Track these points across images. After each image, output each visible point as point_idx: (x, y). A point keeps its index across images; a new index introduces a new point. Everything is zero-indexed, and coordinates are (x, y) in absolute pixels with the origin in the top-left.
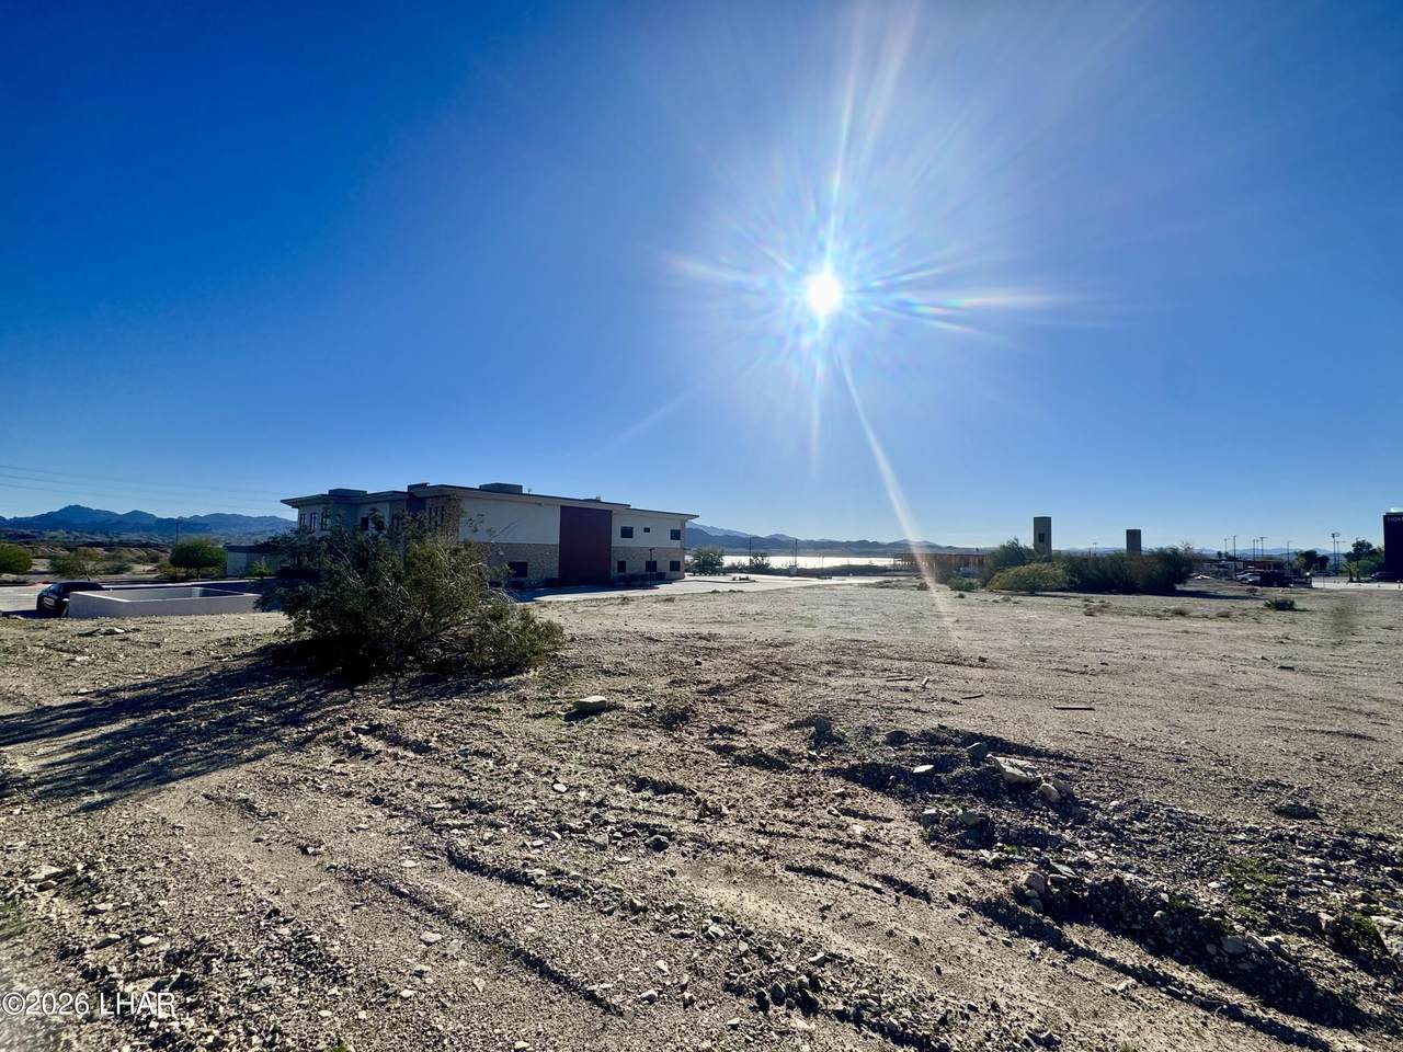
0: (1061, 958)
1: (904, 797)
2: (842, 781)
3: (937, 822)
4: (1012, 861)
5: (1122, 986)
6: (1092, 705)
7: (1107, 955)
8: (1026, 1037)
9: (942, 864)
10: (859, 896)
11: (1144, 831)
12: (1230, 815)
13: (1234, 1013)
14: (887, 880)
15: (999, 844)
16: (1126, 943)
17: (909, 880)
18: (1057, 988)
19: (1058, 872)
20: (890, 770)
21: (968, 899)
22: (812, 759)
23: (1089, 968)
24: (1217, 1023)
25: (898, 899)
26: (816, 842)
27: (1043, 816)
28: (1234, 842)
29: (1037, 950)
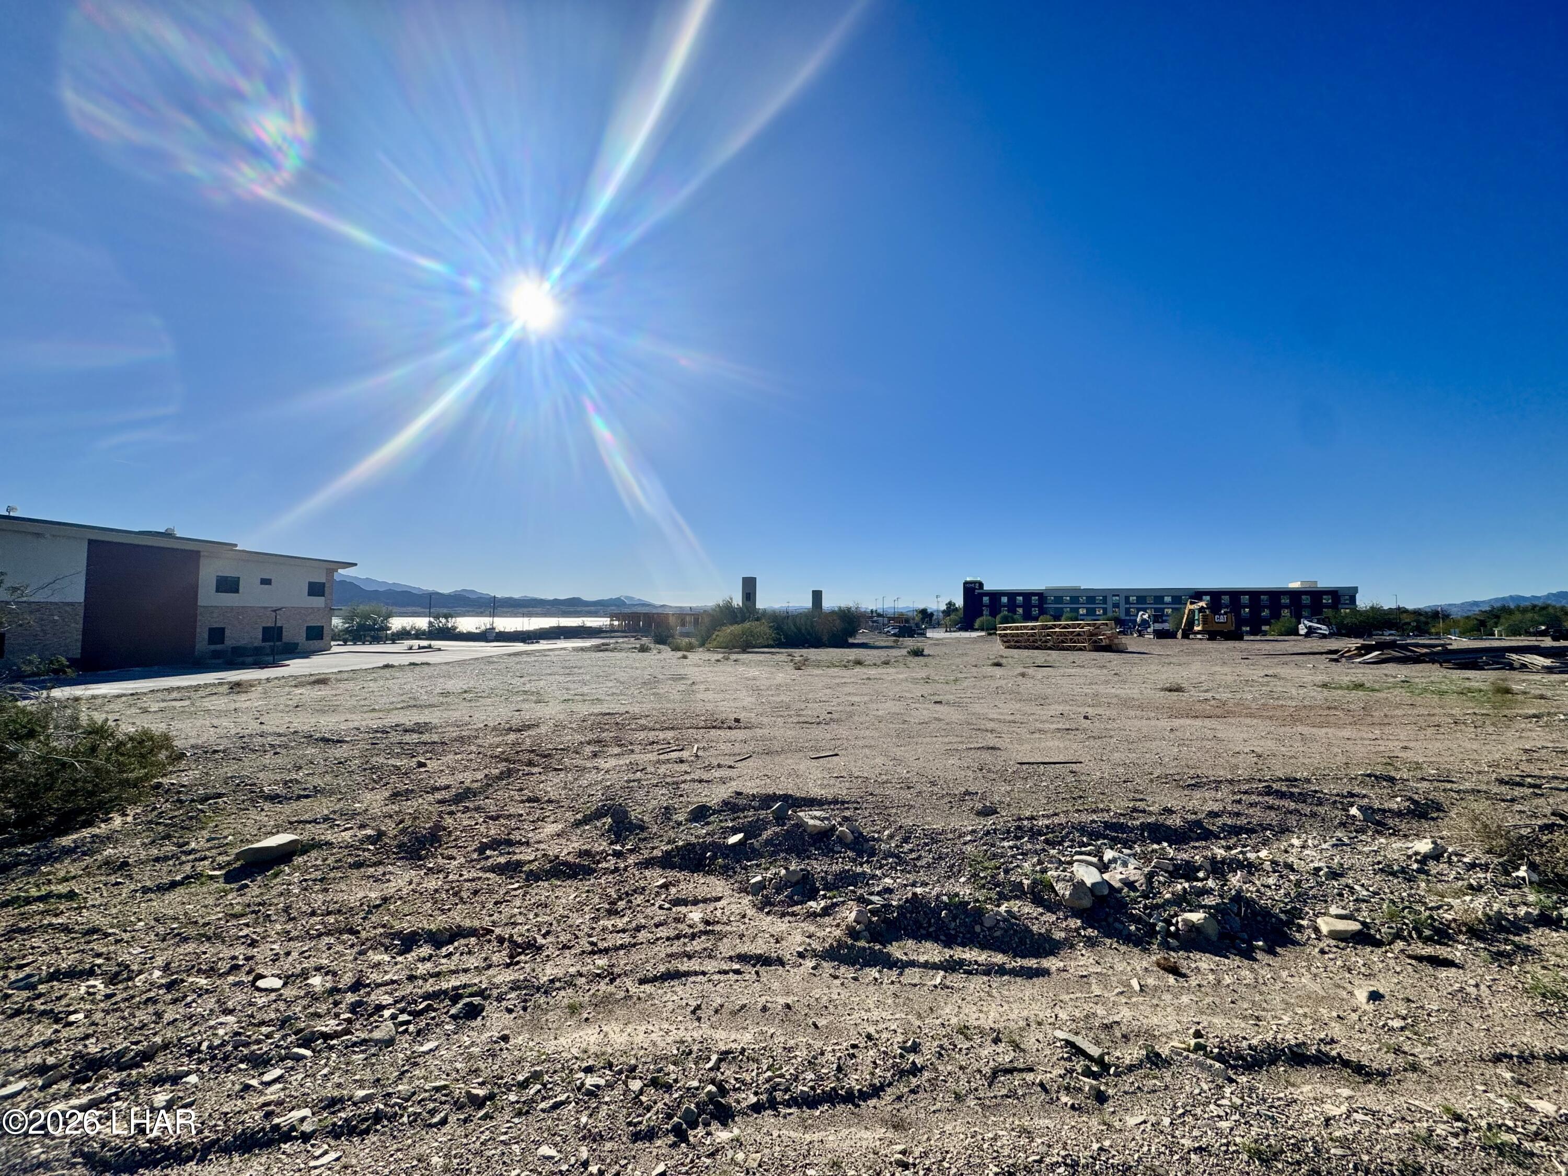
0: (895, 972)
1: (725, 872)
2: (659, 871)
3: (765, 888)
4: (835, 905)
5: (938, 981)
6: (836, 751)
7: (922, 959)
8: (899, 1051)
9: (781, 926)
10: (722, 984)
11: (912, 851)
12: (955, 823)
13: (1002, 971)
14: (743, 958)
15: (822, 893)
16: (928, 945)
17: (759, 952)
18: (901, 1000)
19: (872, 903)
20: (705, 847)
21: (814, 950)
22: (618, 854)
23: (913, 976)
24: (996, 981)
25: (757, 973)
26: (659, 942)
27: (844, 858)
28: (965, 844)
29: (877, 975)
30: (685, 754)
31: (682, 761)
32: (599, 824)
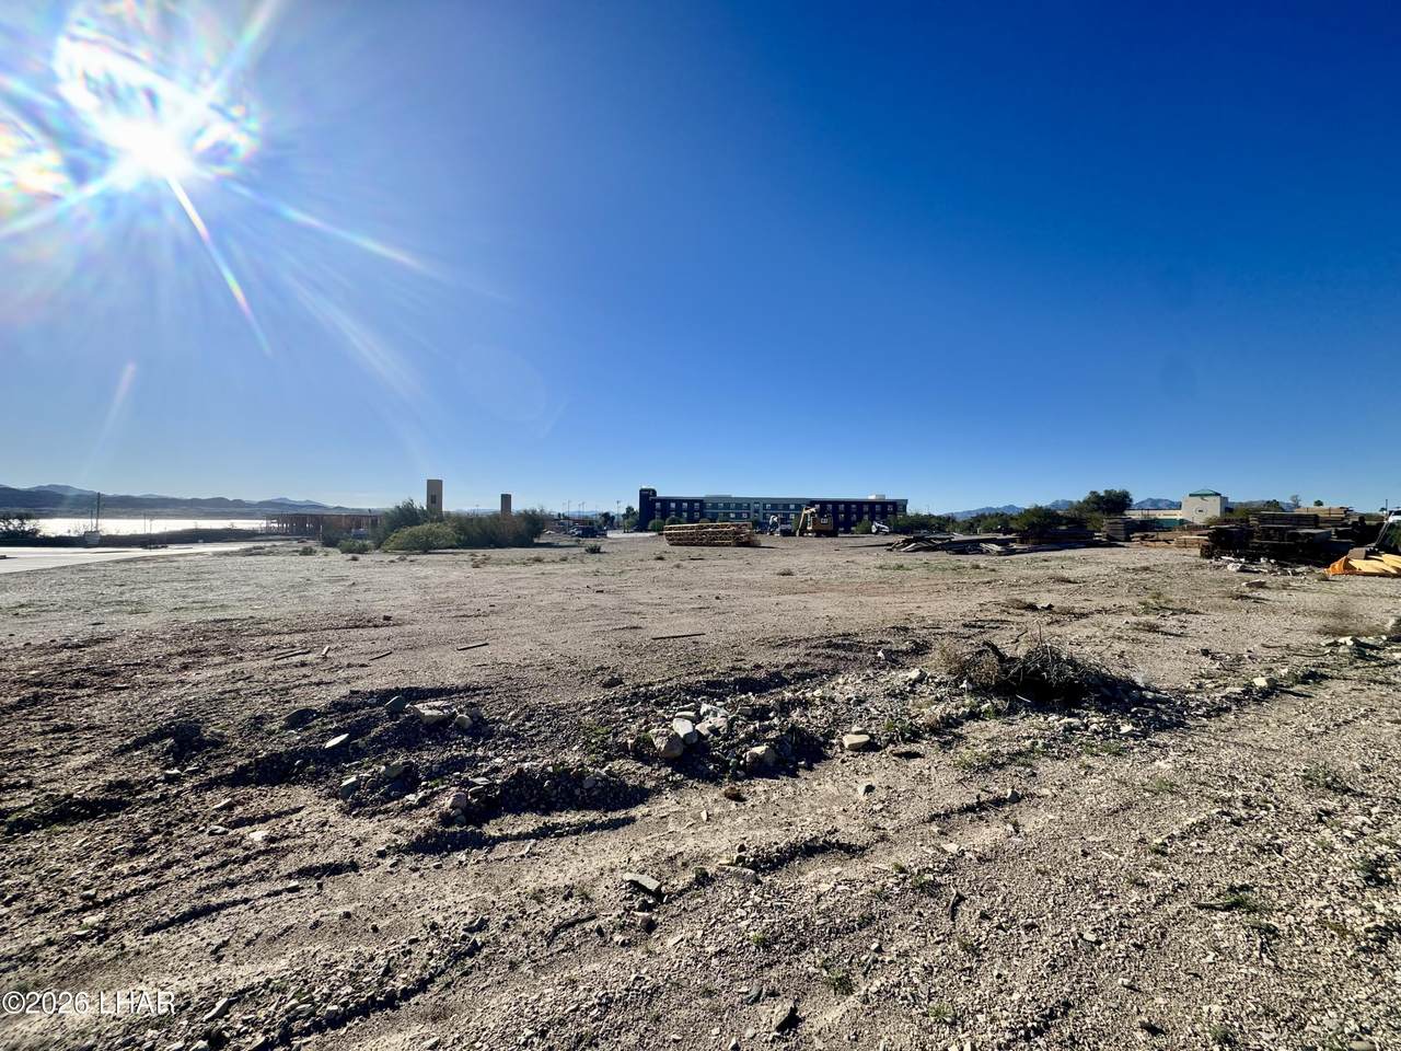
0: (481, 854)
1: (314, 779)
2: (225, 790)
3: (358, 788)
4: (437, 793)
5: (527, 849)
6: (487, 641)
7: (515, 832)
8: (463, 933)
9: (366, 826)
10: (269, 908)
11: (532, 728)
12: (581, 697)
13: (592, 827)
14: (306, 872)
15: (423, 783)
16: (527, 816)
17: (331, 860)
18: (483, 878)
19: (475, 784)
20: (294, 755)
21: (398, 846)
22: (170, 780)
23: (502, 850)
24: (583, 838)
25: (320, 886)
26: (194, 877)
27: (460, 743)
28: (584, 714)
29: (464, 858)
30: (310, 657)
31: (303, 664)
32: (155, 747)
